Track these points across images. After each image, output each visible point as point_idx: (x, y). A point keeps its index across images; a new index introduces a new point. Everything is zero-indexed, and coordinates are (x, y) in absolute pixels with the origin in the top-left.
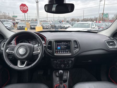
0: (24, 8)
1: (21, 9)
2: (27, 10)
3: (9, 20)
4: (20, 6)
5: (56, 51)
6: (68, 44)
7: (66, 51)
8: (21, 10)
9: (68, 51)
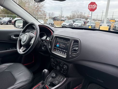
0: (92, 6)
1: (90, 7)
2: (96, 8)
3: (82, 19)
4: (89, 5)
5: (54, 48)
6: (67, 44)
7: (63, 51)
8: (89, 9)
9: (65, 52)
